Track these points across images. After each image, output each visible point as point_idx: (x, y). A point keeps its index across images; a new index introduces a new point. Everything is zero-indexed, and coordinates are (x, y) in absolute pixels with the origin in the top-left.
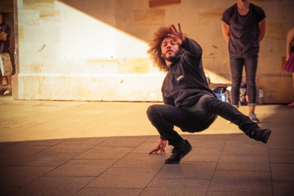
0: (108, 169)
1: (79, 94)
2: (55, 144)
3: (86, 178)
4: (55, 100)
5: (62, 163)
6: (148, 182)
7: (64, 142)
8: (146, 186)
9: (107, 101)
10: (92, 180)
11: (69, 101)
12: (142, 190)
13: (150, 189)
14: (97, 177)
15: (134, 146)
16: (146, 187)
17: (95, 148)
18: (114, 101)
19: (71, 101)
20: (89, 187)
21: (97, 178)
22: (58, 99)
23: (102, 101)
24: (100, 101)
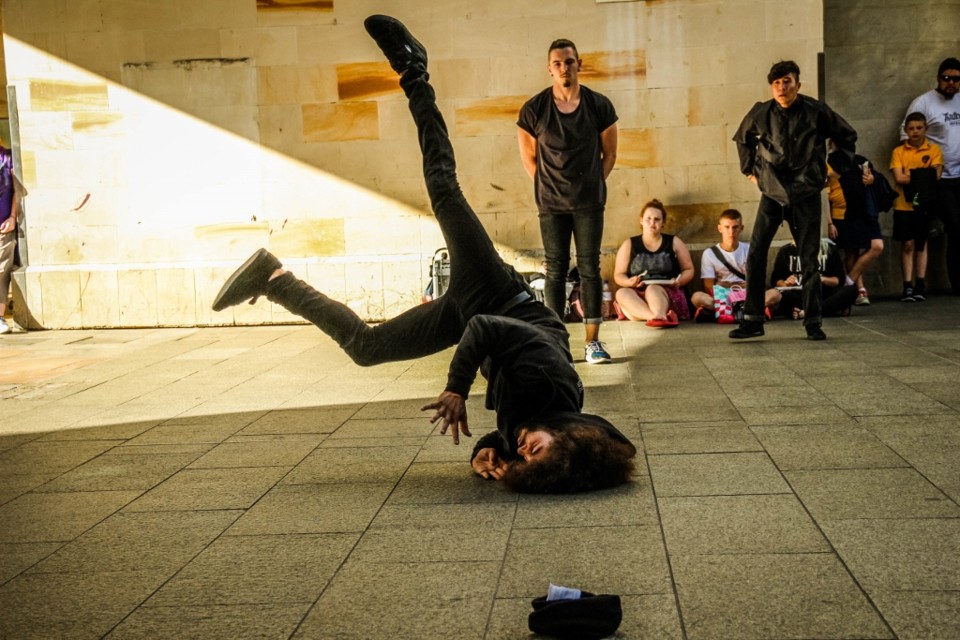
0: (270, 489)
1: (179, 309)
2: (136, 434)
3: (222, 513)
4: (120, 328)
5: (159, 481)
6: (372, 517)
7: (155, 429)
8: (367, 524)
9: (247, 326)
10: (236, 517)
11: (155, 327)
12: (359, 536)
13: (378, 532)
14: (246, 510)
15: (326, 431)
16: (368, 528)
17: (231, 440)
18: (261, 325)
19: (159, 327)
20: (232, 534)
21: (247, 513)
22: (127, 325)
23: (235, 326)
24: (230, 326)
